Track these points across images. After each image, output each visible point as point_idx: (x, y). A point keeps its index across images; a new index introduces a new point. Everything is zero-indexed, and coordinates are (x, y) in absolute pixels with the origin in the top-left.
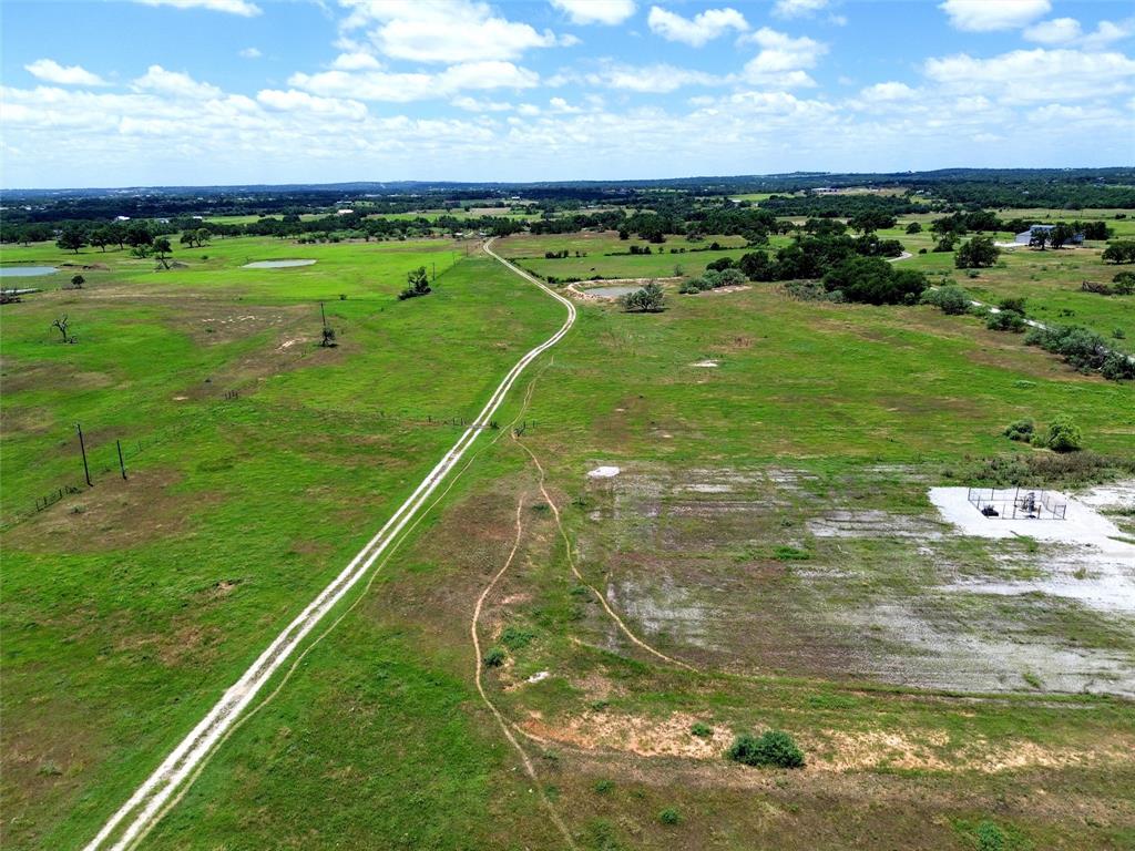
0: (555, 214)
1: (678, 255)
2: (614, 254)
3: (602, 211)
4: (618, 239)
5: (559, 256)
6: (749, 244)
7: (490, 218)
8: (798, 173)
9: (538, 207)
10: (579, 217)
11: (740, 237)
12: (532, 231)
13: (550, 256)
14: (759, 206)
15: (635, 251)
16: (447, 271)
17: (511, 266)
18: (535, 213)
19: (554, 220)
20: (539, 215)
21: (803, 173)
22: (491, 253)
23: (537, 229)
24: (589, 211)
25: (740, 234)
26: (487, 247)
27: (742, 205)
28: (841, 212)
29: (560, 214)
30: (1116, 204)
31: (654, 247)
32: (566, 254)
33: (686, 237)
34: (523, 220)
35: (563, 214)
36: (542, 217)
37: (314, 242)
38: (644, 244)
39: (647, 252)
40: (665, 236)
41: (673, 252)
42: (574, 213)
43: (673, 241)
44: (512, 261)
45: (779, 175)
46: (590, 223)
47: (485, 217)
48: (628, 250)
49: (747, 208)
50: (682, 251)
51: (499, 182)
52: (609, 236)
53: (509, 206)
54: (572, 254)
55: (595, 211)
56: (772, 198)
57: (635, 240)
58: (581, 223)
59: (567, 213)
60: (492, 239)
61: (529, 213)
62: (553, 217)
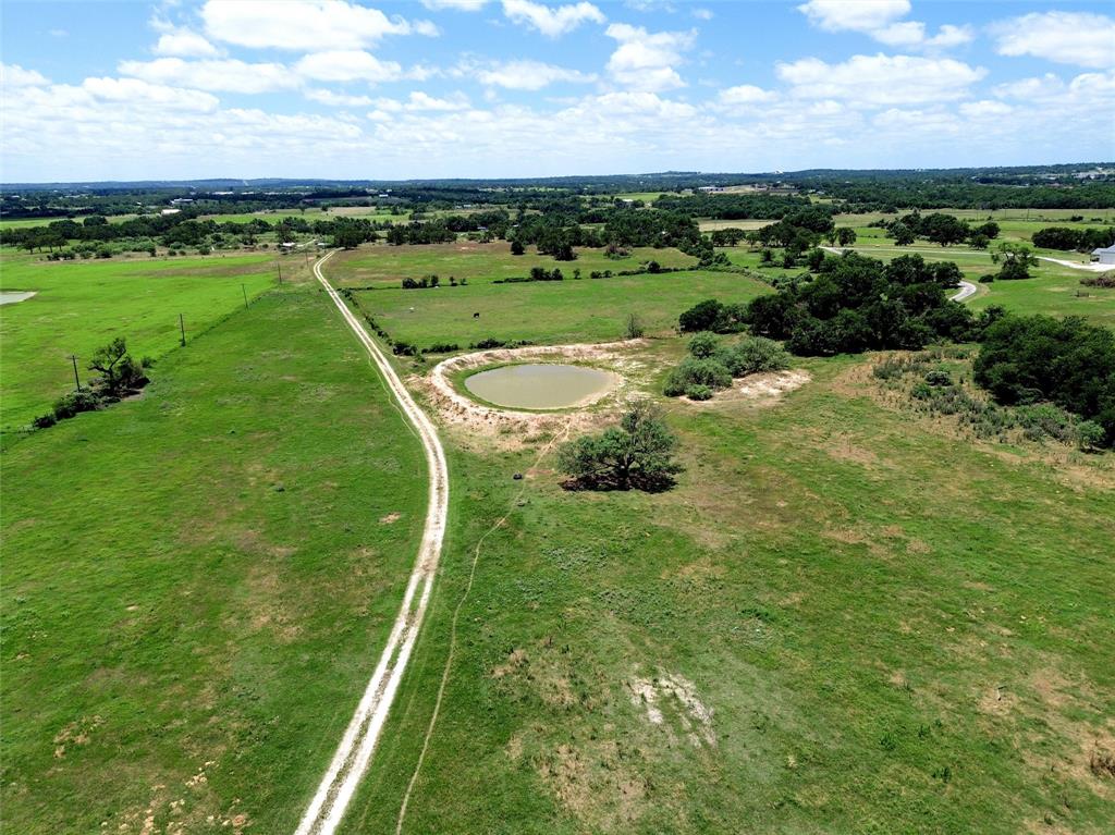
0: (426, 214)
1: (604, 282)
2: (508, 280)
3: (480, 212)
4: (509, 254)
5: (423, 285)
6: (701, 264)
7: (346, 220)
8: (670, 173)
9: (407, 207)
10: (454, 219)
11: (675, 249)
12: (390, 240)
13: (409, 284)
14: (653, 206)
15: (538, 275)
16: (226, 319)
17: (343, 307)
18: (403, 213)
19: (424, 222)
20: (408, 214)
21: (676, 173)
22: (321, 278)
23: (397, 237)
24: (465, 212)
25: (675, 245)
26: (317, 266)
27: (636, 204)
28: (749, 213)
29: (432, 214)
30: (1028, 203)
31: (565, 267)
32: (435, 281)
33: (604, 250)
34: (387, 222)
35: (435, 215)
36: (411, 218)
37: (72, 257)
38: (549, 263)
39: (558, 276)
40: (575, 249)
41: (595, 276)
42: (448, 214)
43: (588, 258)
44: (347, 294)
45: (652, 175)
46: (468, 226)
47: (340, 219)
48: (527, 275)
49: (641, 209)
50: (607, 274)
51: (371, 179)
52: (498, 250)
53: (374, 204)
54: (444, 280)
55: (472, 212)
56: (662, 197)
57: (534, 257)
58: (455, 225)
59: (440, 213)
60: (333, 252)
61: (395, 213)
62: (424, 218)
